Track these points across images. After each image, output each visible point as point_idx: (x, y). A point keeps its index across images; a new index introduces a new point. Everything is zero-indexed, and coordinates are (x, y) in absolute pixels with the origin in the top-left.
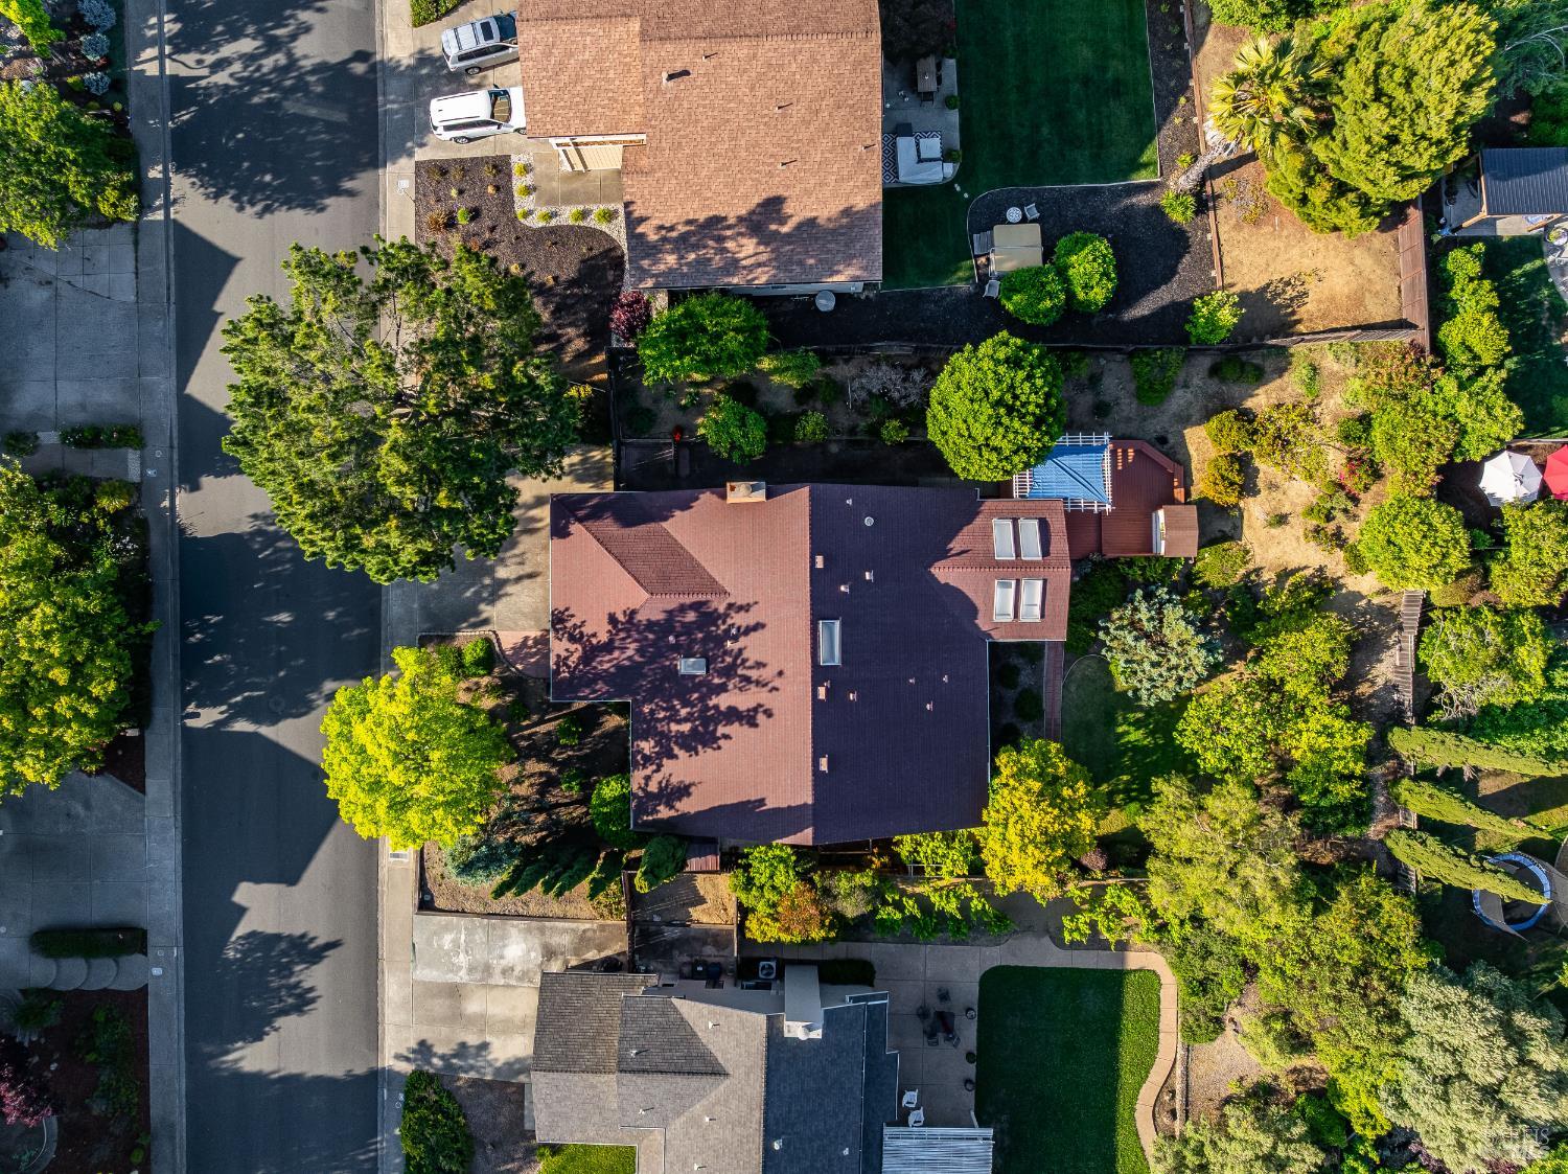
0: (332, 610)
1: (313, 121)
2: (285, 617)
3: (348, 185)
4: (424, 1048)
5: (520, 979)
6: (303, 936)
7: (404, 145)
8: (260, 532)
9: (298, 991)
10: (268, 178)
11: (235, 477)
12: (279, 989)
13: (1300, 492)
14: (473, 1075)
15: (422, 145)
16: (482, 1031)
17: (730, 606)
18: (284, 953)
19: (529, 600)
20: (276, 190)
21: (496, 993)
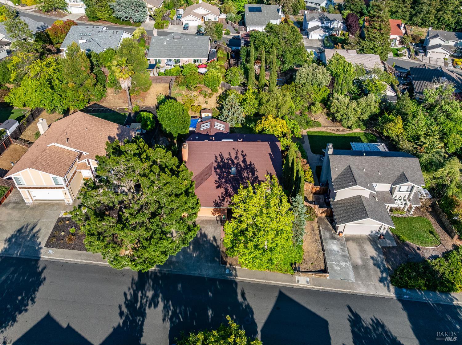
0: (208, 293)
1: (7, 278)
2: (210, 313)
3: (40, 269)
4: (382, 280)
5: (344, 246)
6: (349, 320)
7: (36, 250)
8: (171, 319)
9: (375, 326)
10: (20, 298)
11: (144, 327)
12: (376, 334)
13: (201, 99)
14: (385, 262)
15: (40, 244)
16: (367, 259)
17: (216, 162)
18: (359, 330)
19: (210, 229)
20: (26, 295)
21: (351, 254)
